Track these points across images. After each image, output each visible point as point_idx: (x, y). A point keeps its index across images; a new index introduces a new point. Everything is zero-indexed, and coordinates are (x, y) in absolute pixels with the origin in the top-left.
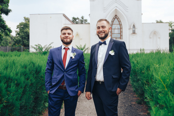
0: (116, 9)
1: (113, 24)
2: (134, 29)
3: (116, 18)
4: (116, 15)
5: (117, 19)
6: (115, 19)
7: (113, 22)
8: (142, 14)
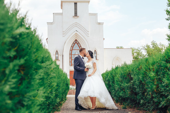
0: (76, 33)
1: (72, 49)
3: (76, 42)
4: (76, 40)
6: (75, 44)
7: (73, 47)
8: (104, 39)
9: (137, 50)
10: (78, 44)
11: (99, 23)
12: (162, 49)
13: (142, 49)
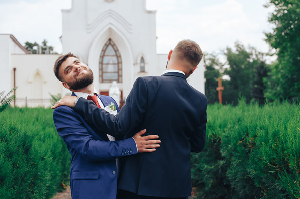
0: (110, 28)
1: (104, 55)
2: (142, 65)
3: (110, 43)
4: (110, 40)
5: (113, 46)
6: (108, 46)
7: (105, 51)
8: (157, 38)
9: (211, 55)
10: (114, 45)
11: (150, 12)
12: (252, 54)
13: (219, 53)
